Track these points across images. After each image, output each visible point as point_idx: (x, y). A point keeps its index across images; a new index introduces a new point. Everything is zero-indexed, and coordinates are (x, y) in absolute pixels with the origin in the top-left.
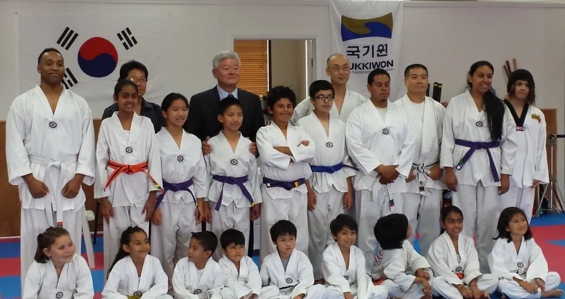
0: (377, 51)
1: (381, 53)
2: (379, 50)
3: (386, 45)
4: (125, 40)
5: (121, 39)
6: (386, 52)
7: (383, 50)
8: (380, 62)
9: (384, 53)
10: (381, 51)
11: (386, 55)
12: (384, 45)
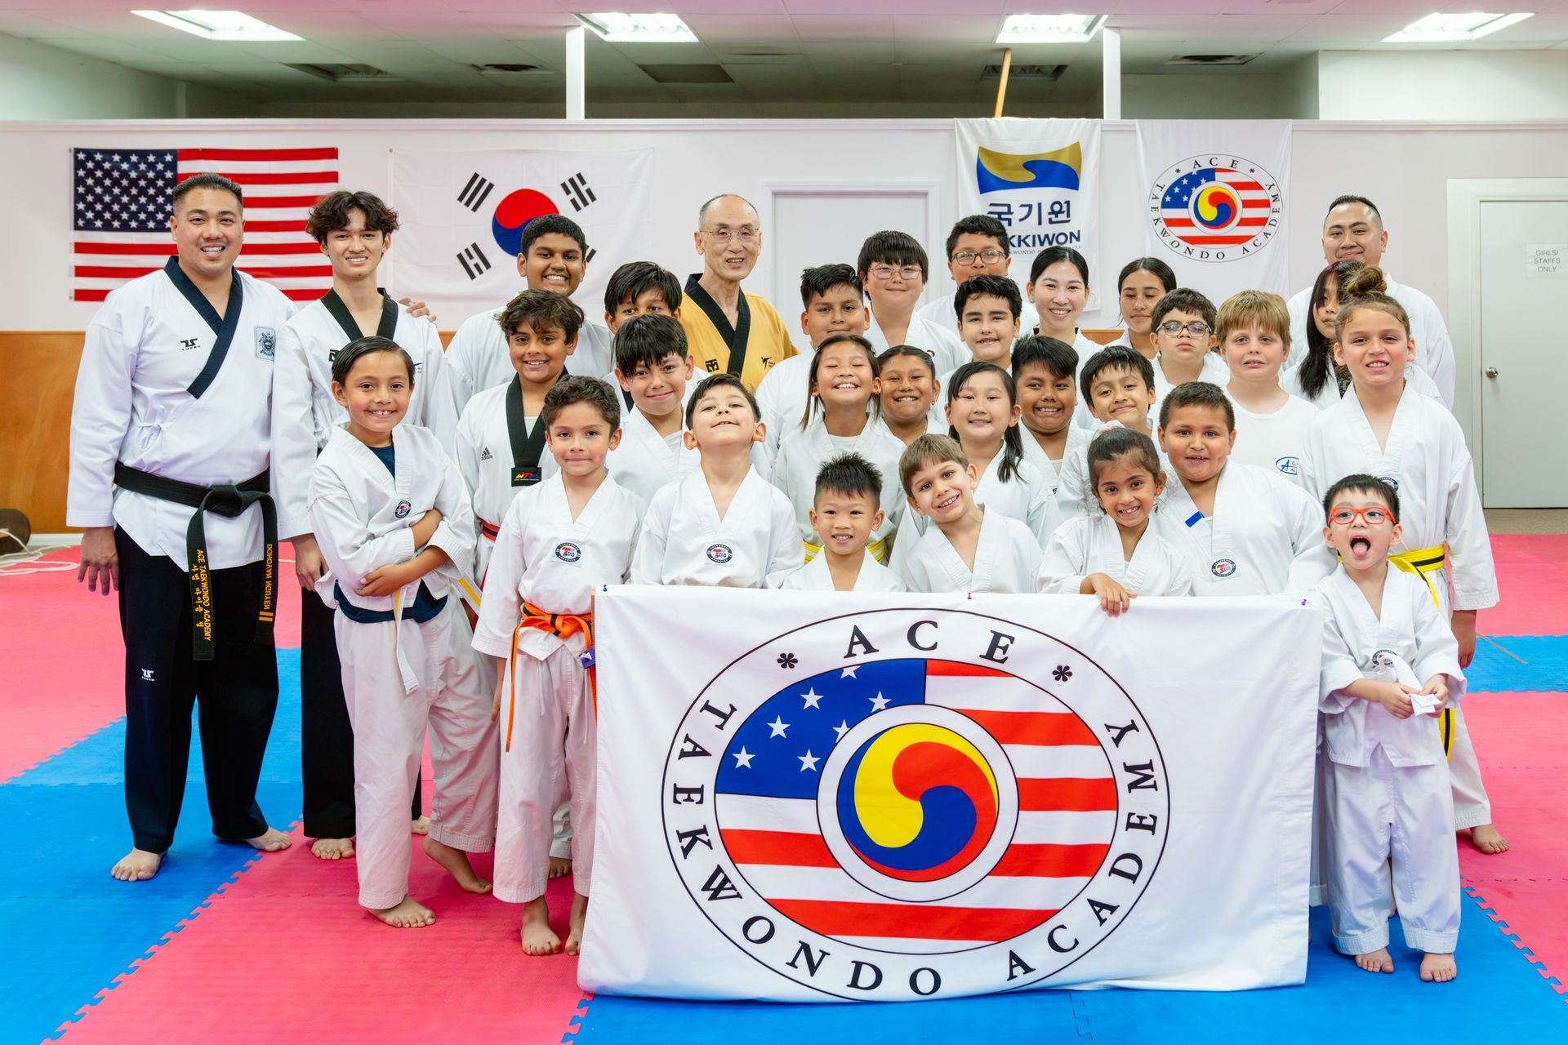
0: (1049, 214)
1: (1057, 216)
2: (1053, 212)
3: (1068, 203)
4: (574, 195)
5: (568, 192)
6: (1068, 216)
7: (1061, 212)
8: (1054, 235)
9: (1062, 217)
10: (1056, 214)
11: (1069, 221)
12: (1063, 202)
